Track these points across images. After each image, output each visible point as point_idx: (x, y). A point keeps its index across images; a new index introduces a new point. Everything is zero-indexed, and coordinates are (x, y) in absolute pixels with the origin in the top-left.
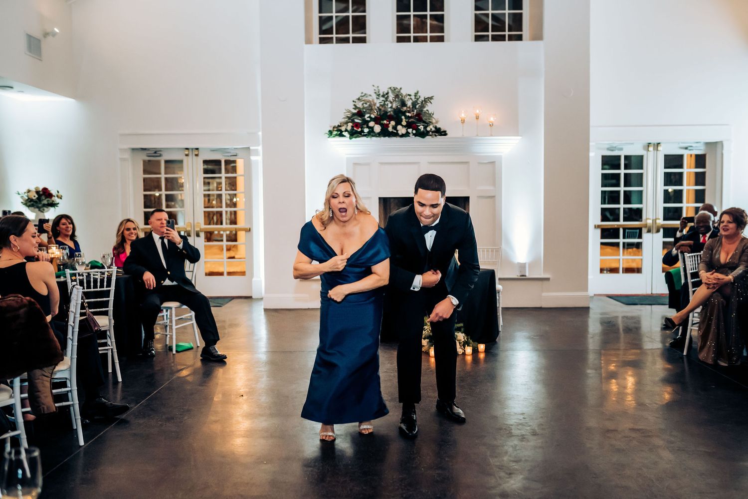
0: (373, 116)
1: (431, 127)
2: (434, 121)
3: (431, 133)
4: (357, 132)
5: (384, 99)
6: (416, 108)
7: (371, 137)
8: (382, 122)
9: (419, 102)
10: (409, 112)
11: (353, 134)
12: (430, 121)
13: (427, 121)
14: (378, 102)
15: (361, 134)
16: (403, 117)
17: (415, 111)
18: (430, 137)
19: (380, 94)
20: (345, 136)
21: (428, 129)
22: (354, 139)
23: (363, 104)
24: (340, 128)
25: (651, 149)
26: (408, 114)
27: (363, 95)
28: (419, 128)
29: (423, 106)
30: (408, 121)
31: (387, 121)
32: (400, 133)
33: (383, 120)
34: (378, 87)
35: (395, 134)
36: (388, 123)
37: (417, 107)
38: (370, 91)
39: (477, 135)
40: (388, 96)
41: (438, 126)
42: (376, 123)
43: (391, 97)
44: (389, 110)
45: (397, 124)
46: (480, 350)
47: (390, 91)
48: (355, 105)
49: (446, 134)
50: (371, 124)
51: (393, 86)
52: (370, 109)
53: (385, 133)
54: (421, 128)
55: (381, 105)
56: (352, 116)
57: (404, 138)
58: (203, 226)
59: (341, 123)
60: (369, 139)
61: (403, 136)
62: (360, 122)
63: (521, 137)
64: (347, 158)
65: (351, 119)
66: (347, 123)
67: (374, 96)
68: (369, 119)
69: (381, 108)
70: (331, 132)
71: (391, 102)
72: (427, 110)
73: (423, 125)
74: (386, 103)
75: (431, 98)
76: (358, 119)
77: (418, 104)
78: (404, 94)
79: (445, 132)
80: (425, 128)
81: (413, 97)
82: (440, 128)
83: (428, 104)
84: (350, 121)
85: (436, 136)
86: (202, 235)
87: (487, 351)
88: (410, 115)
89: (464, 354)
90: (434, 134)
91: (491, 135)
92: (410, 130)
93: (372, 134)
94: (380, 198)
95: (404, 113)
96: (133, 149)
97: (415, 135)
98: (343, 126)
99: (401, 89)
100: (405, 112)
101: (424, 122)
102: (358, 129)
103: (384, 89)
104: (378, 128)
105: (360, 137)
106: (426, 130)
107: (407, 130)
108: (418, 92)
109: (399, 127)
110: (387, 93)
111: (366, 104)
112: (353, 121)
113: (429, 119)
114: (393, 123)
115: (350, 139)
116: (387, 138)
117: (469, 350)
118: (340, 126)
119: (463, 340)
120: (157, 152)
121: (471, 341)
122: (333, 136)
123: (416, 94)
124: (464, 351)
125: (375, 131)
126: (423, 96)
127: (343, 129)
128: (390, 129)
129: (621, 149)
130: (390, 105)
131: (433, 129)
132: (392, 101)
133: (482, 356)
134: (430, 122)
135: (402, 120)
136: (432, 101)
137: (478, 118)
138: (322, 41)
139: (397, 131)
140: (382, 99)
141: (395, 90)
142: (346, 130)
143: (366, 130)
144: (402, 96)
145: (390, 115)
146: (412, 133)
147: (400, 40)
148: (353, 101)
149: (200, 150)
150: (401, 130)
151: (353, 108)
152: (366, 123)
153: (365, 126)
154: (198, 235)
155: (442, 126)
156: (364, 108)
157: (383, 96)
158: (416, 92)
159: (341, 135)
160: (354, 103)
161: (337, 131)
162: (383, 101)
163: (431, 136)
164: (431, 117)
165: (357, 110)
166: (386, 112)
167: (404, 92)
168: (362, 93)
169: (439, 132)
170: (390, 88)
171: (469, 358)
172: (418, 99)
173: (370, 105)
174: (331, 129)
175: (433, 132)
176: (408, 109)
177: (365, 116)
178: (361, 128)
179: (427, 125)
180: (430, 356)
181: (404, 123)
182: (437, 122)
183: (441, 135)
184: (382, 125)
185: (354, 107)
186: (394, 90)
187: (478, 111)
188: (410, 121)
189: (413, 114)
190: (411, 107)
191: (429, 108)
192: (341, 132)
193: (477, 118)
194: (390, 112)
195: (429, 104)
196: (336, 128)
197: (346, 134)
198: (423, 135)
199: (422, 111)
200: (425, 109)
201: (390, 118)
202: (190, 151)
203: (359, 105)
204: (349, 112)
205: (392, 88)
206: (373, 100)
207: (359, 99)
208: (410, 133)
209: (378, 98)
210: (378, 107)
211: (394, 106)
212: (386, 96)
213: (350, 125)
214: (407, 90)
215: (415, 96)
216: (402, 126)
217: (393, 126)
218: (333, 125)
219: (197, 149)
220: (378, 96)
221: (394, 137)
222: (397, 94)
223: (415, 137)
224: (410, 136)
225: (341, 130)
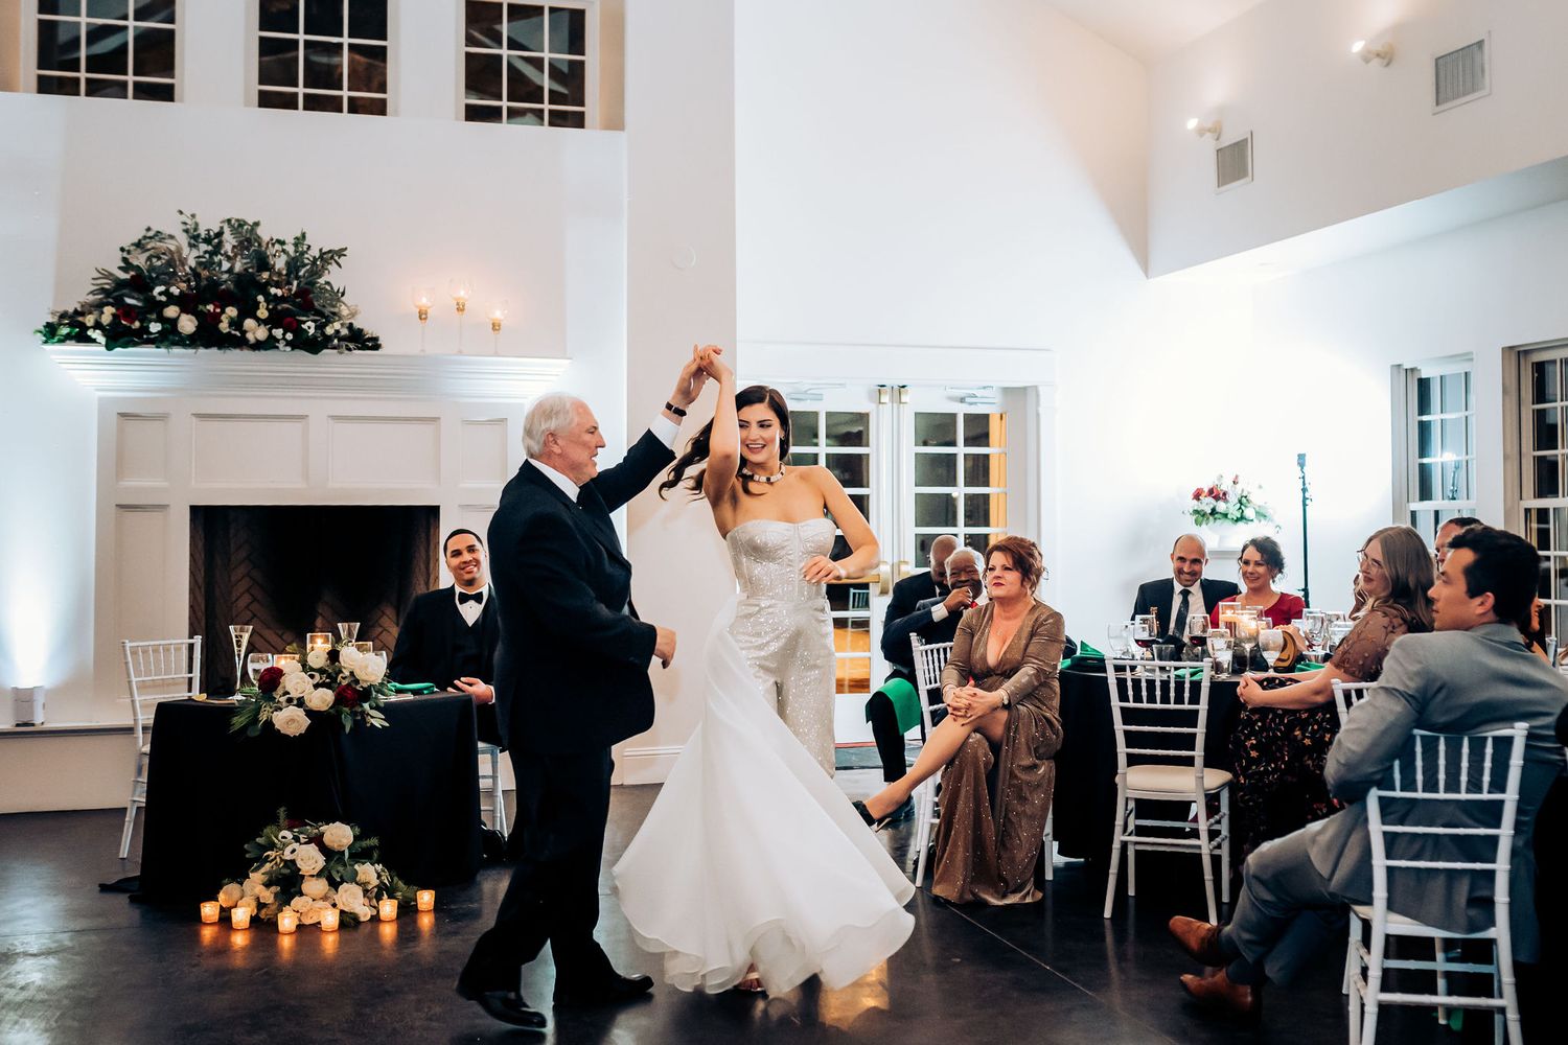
0: (174, 291)
1: (337, 325)
2: (345, 311)
3: (336, 341)
4: (129, 332)
5: (210, 248)
6: (297, 278)
7: (167, 347)
8: (201, 307)
9: (306, 261)
10: (278, 285)
11: (118, 336)
12: (336, 310)
13: (326, 311)
14: (191, 258)
15: (141, 337)
16: (261, 298)
17: (295, 283)
18: (334, 351)
19: (199, 235)
20: (94, 341)
21: (329, 331)
22: (119, 350)
23: (149, 259)
24: (80, 319)
25: (885, 398)
26: (273, 290)
27: (151, 234)
28: (305, 326)
29: (316, 272)
30: (275, 308)
31: (216, 307)
32: (250, 336)
33: (205, 303)
34: (193, 216)
35: (238, 341)
36: (218, 310)
37: (301, 273)
38: (172, 226)
39: (460, 353)
40: (220, 243)
41: (357, 325)
42: (184, 310)
43: (229, 243)
44: (225, 276)
45: (242, 316)
46: (421, 907)
47: (227, 230)
48: (125, 260)
49: (376, 347)
50: (171, 311)
51: (235, 215)
52: (167, 274)
53: (208, 336)
54: (310, 327)
55: (199, 264)
56: (115, 290)
57: (263, 352)
59: (82, 306)
60: (162, 350)
61: (258, 346)
62: (140, 304)
63: (569, 361)
64: (101, 400)
65: (113, 293)
66: (99, 306)
67: (183, 240)
68: (163, 298)
69: (199, 270)
70: (50, 332)
71: (229, 258)
72: (328, 283)
73: (312, 321)
74: (216, 259)
75: (341, 253)
76: (133, 298)
77: (305, 265)
78: (266, 238)
79: (375, 339)
80: (320, 327)
81: (290, 249)
82: (360, 331)
83: (329, 267)
84: (111, 300)
85: (350, 350)
87: (439, 907)
88: (279, 292)
89: (376, 919)
90: (344, 344)
91: (497, 354)
92: (278, 333)
93: (171, 337)
94: (194, 510)
95: (263, 288)
97: (293, 345)
98: (90, 313)
99: (257, 224)
100: (269, 283)
101: (319, 313)
102: (133, 322)
103: (209, 223)
104: (188, 324)
105: (135, 345)
106: (323, 334)
107: (270, 330)
108: (304, 235)
109: (249, 323)
110: (219, 234)
111: (159, 258)
112: (118, 303)
113: (334, 306)
114: (232, 312)
115: (109, 347)
116: (214, 351)
117: (388, 908)
118: (82, 314)
119: (376, 882)
121: (401, 884)
122: (56, 340)
123: (300, 240)
124: (375, 913)
125: (179, 330)
126: (317, 244)
127: (89, 320)
128: (224, 327)
129: (818, 398)
130: (226, 265)
131: (344, 332)
132: (230, 254)
133: (426, 921)
134: (334, 314)
135: (257, 305)
136: (341, 261)
137: (463, 310)
138: (45, 86)
139: (244, 333)
140: (204, 247)
141: (241, 226)
142: (98, 325)
143: (155, 327)
144: (260, 245)
145: (227, 291)
146: (284, 338)
147: (266, 100)
148: (122, 249)
150: (255, 331)
151: (120, 268)
152: (156, 308)
153: (154, 316)
155: (367, 324)
156: (152, 268)
157: (208, 241)
158: (299, 235)
159: (82, 337)
160: (125, 255)
161: (69, 328)
162: (206, 252)
163: (334, 348)
164: (338, 300)
165: (133, 273)
166: (214, 284)
167: (265, 233)
168: (149, 229)
169: (360, 340)
170: (229, 221)
171: (388, 931)
172: (303, 253)
173: (170, 263)
174: (54, 320)
175: (341, 339)
176: (275, 279)
177: (153, 289)
178: (141, 322)
179: (325, 319)
180: (277, 931)
181: (263, 313)
182: (353, 315)
183: (364, 347)
184: (198, 315)
185: (123, 265)
186: (238, 226)
187: (462, 293)
188: (279, 308)
189: (290, 290)
190: (284, 272)
191: (333, 277)
192: (84, 328)
193: (460, 309)
194: (225, 282)
195: (333, 267)
196: (71, 317)
197: (96, 335)
198: (314, 345)
199: (313, 284)
200: (321, 281)
201: (224, 300)
203: (140, 260)
204: (106, 277)
205: (233, 222)
206: (179, 250)
207: (138, 245)
208: (278, 341)
209: (194, 246)
210: (190, 268)
211: (238, 267)
212: (214, 240)
213: (109, 311)
214: (276, 227)
215: (296, 245)
216: (258, 319)
217: (231, 318)
218: (61, 309)
220: (194, 239)
221: (235, 348)
222: (247, 236)
223: (292, 349)
224: (277, 348)
225: (84, 324)
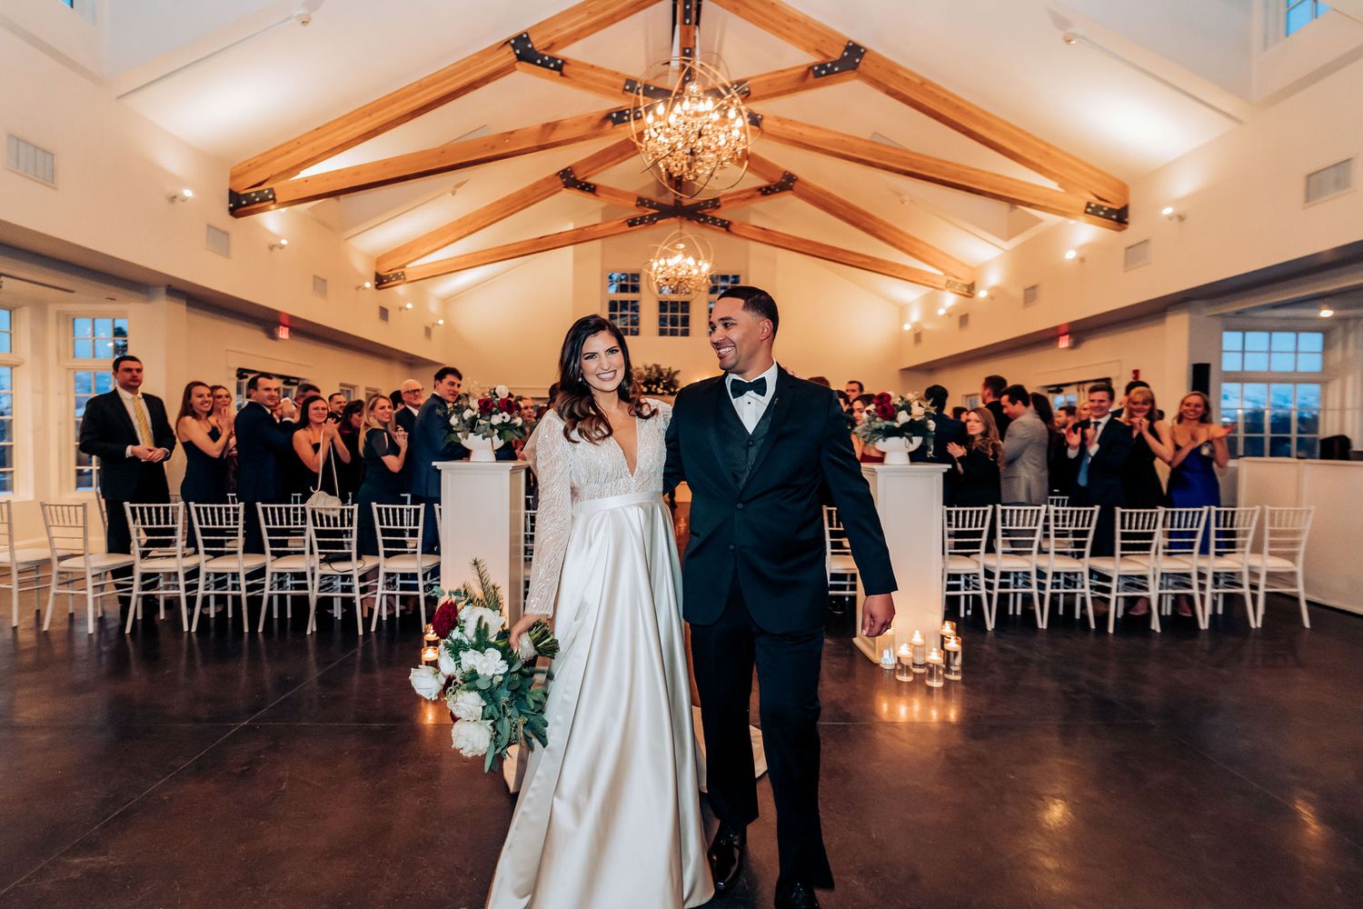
0: (642, 381)
6: (669, 377)
9: (671, 373)
14: (645, 373)
17: (669, 379)
29: (673, 376)
34: (647, 364)
40: (652, 370)
43: (654, 370)
44: (653, 378)
47: (653, 367)
54: (672, 390)
55: (647, 375)
71: (654, 373)
74: (651, 374)
75: (679, 370)
95: (661, 380)
97: (669, 394)
99: (660, 365)
103: (649, 365)
104: (645, 390)
108: (671, 367)
114: (654, 386)
123: (670, 369)
126: (673, 370)
128: (653, 390)
130: (653, 375)
140: (648, 371)
144: (660, 370)
147: (661, 333)
158: (669, 367)
167: (662, 367)
172: (670, 371)
176: (664, 378)
179: (675, 388)
181: (662, 386)
186: (656, 365)
190: (666, 377)
191: (677, 377)
194: (655, 379)
195: (677, 374)
201: (653, 384)
205: (654, 364)
211: (656, 375)
212: (650, 369)
214: (664, 366)
220: (646, 369)
222: (657, 367)
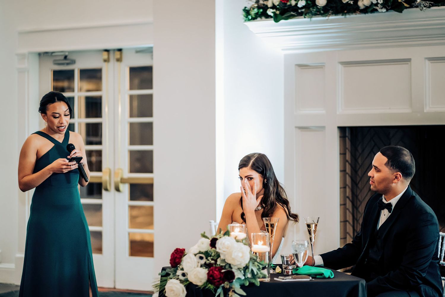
7: (310, 17)
18: (418, 9)
22: (282, 21)
35: (353, 8)
53: (336, 7)
57: (369, 14)
58: (127, 175)
60: (307, 19)
61: (366, 10)
64: (286, 56)
70: (247, 14)
85: (426, 7)
86: (125, 189)
93: (312, 9)
96: (40, 54)
105: (289, 18)
115: (276, 20)
116: (340, 16)
120: (66, 58)
125: (317, 4)
127: (270, 3)
143: (302, 3)
146: (379, 3)
149: (124, 52)
154: (118, 189)
161: (259, 9)
163: (417, 7)
192: (266, 9)
197: (270, 12)
198: (400, 7)
202: (111, 53)
219: (120, 50)
221: (352, 13)
223: (387, 10)
224: (377, 10)
225: (267, 6)
